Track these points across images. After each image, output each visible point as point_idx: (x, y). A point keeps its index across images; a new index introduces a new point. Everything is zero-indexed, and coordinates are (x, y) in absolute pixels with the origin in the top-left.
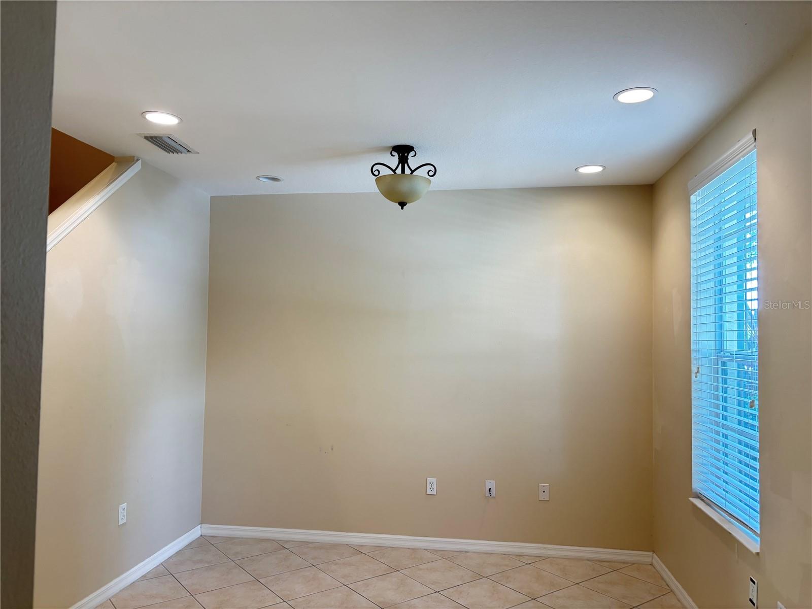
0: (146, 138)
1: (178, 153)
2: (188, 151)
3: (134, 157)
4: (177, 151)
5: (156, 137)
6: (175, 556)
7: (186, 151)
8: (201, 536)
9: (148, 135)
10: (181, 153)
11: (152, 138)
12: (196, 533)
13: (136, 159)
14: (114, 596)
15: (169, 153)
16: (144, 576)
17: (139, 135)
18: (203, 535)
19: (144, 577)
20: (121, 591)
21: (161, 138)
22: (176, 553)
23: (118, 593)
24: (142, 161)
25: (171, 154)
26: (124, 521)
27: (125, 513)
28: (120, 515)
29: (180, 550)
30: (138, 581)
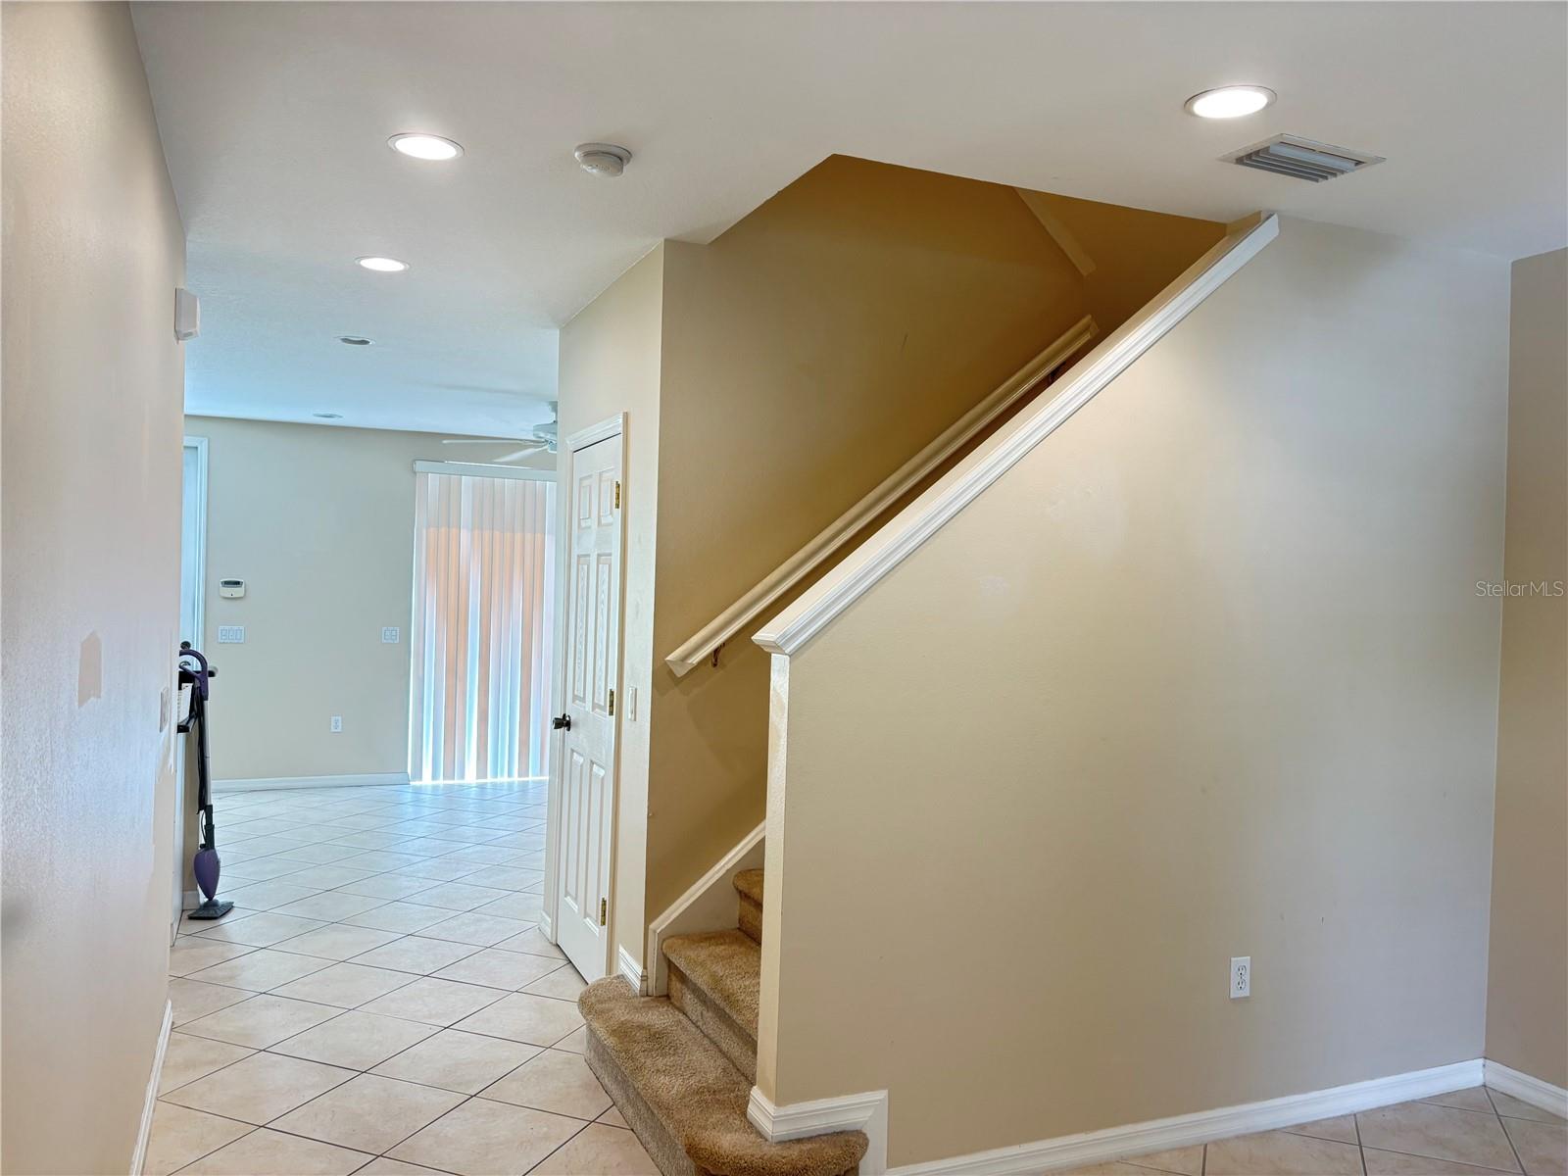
0: (1240, 161)
1: (1335, 175)
2: (1358, 163)
3: (1259, 213)
4: (1333, 172)
5: (1257, 153)
6: (1395, 1110)
7: (1350, 165)
8: (1484, 1086)
9: (1242, 154)
10: (1342, 172)
11: (1249, 156)
12: (1469, 1074)
13: (1263, 216)
14: (1219, 1143)
15: (1317, 181)
16: (1302, 1127)
17: (1225, 159)
18: (1487, 1084)
19: (1300, 1130)
20: (1237, 1137)
21: (1266, 150)
22: (1401, 1104)
23: (1228, 1140)
24: (1279, 217)
25: (1323, 183)
26: (1246, 993)
27: (1247, 977)
28: (1235, 979)
29: (1414, 1101)
30: (1285, 1131)
